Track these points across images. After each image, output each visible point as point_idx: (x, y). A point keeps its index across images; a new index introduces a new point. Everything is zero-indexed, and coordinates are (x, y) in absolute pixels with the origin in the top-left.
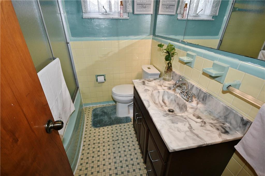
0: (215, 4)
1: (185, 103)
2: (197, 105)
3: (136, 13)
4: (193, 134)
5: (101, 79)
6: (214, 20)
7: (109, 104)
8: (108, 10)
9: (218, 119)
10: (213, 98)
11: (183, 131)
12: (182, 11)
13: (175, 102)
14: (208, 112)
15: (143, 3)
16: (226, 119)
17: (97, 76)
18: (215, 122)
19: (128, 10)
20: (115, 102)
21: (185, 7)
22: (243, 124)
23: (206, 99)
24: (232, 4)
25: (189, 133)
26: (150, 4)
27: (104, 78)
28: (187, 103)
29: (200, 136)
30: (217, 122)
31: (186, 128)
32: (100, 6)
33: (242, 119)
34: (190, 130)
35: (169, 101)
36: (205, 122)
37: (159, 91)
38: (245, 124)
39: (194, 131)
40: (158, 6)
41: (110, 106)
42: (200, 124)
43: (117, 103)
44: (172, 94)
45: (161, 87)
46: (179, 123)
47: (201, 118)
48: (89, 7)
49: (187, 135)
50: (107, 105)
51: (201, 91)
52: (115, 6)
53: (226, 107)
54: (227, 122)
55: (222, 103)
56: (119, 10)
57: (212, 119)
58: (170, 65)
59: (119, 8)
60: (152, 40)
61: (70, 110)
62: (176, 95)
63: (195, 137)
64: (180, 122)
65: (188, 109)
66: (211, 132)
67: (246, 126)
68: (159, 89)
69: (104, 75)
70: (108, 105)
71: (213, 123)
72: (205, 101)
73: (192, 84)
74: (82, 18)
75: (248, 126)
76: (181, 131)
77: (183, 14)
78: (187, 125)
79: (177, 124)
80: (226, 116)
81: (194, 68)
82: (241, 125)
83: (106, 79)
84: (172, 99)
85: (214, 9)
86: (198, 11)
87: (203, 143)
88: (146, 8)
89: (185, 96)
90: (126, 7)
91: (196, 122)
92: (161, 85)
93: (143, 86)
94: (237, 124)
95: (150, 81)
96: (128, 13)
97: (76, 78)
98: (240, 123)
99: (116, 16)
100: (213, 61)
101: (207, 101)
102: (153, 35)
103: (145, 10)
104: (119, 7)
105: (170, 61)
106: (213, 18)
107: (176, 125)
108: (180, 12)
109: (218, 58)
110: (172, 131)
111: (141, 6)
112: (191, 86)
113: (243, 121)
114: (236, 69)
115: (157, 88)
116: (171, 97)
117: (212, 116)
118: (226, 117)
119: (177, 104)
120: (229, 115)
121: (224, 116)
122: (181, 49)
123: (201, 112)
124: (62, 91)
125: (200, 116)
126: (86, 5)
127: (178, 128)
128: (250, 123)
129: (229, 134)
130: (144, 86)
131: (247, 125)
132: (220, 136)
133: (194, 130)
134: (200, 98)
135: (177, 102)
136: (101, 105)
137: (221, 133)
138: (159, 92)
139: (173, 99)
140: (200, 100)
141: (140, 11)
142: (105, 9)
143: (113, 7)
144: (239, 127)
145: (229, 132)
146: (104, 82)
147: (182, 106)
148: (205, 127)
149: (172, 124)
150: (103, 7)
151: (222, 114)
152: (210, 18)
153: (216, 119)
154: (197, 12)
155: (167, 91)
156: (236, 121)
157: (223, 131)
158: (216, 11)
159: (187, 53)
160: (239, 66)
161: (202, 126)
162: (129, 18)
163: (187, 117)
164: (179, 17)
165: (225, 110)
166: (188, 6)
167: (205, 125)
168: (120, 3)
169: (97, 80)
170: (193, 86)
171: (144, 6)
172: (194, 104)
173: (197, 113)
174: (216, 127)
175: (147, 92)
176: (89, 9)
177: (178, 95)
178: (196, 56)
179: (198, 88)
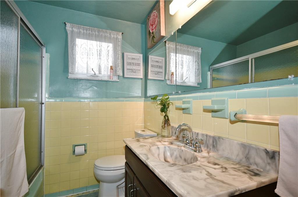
0: (197, 74)
1: (193, 154)
2: (209, 154)
3: (126, 76)
4: (216, 181)
5: (79, 150)
6: (199, 86)
7: (88, 191)
8: (97, 73)
9: (239, 163)
10: (224, 139)
11: (201, 179)
12: (170, 77)
13: (180, 159)
14: (224, 158)
15: (132, 69)
16: (249, 160)
17: (75, 146)
18: (237, 166)
19: (118, 73)
20: (98, 181)
21: (172, 75)
22: (271, 157)
23: (216, 144)
24: (211, 75)
25: (210, 180)
26: (140, 70)
27: (85, 148)
28: (195, 153)
29: (225, 181)
30: (240, 166)
31: (204, 175)
32: (89, 69)
33: (267, 152)
34: (211, 177)
35: (173, 160)
36: (225, 167)
37: (159, 146)
38: (273, 156)
39: (215, 178)
40: (147, 71)
41: (89, 194)
42: (221, 170)
43: (100, 182)
44: (175, 148)
45: (160, 143)
46: (192, 171)
47: (219, 165)
48: (76, 69)
49: (208, 183)
50: (84, 193)
51: (208, 136)
52: (105, 69)
53: (242, 144)
54: (251, 164)
55: (236, 142)
56: (109, 74)
57: (233, 164)
58: (167, 118)
59: (109, 72)
60: (144, 103)
61: (19, 191)
62: (180, 149)
63: (221, 184)
64: (194, 170)
65: (199, 159)
66: (238, 176)
67: (275, 159)
68: (158, 145)
69: (85, 145)
70: (86, 193)
71: (236, 168)
72: (216, 146)
73: (196, 133)
74: (67, 78)
75: (277, 158)
76: (199, 179)
77: (171, 81)
78: (204, 172)
79: (190, 172)
80: (247, 156)
81: (193, 115)
82: (269, 161)
83: (87, 151)
84: (176, 155)
85: (197, 78)
86: (184, 78)
87: (235, 189)
88: (136, 73)
89: (191, 146)
90: (116, 71)
91: (215, 169)
92: (160, 141)
93: (137, 143)
94: (264, 161)
95: (145, 139)
96: (119, 76)
97: (42, 150)
98: (267, 158)
99: (106, 79)
100: (210, 99)
101: (218, 146)
102: (145, 98)
103: (135, 74)
104: (109, 70)
105: (167, 114)
106: (198, 85)
107: (189, 174)
108: (169, 78)
109: (214, 95)
110: (185, 180)
111: (131, 71)
112: (195, 135)
113: (268, 154)
114: (235, 98)
115: (155, 144)
116: (175, 153)
117: (231, 161)
118: (247, 158)
119: (184, 162)
120: (250, 153)
121: (244, 158)
122: (175, 100)
123: (216, 159)
124: (14, 154)
125: (216, 162)
126: (74, 66)
127: (193, 176)
128: (278, 153)
129: (261, 176)
130: (139, 143)
131: (276, 156)
132: (251, 179)
133: (215, 176)
134: (209, 146)
135: (183, 158)
136: (74, 194)
137: (251, 176)
138: (158, 148)
139: (178, 156)
140: (210, 148)
141: (130, 75)
142: (94, 72)
143: (102, 71)
144: (267, 164)
145: (261, 174)
146: (84, 155)
147: (191, 159)
148: (228, 172)
149: (184, 173)
150: (92, 69)
151: (241, 156)
152: (196, 85)
153: (237, 163)
154: (184, 80)
155: (169, 146)
156: (262, 158)
157: (252, 173)
158: (199, 79)
159: (183, 101)
160: (237, 95)
161: (223, 172)
162: (119, 80)
163: (201, 165)
164: (168, 82)
165: (242, 149)
166: (174, 74)
167: (227, 171)
168: (110, 68)
169: (75, 151)
170: (198, 134)
171: (134, 71)
172: (205, 154)
173: (212, 160)
174: (241, 171)
175: (143, 147)
176: (76, 71)
177: (183, 148)
178: (193, 101)
179: (204, 134)
